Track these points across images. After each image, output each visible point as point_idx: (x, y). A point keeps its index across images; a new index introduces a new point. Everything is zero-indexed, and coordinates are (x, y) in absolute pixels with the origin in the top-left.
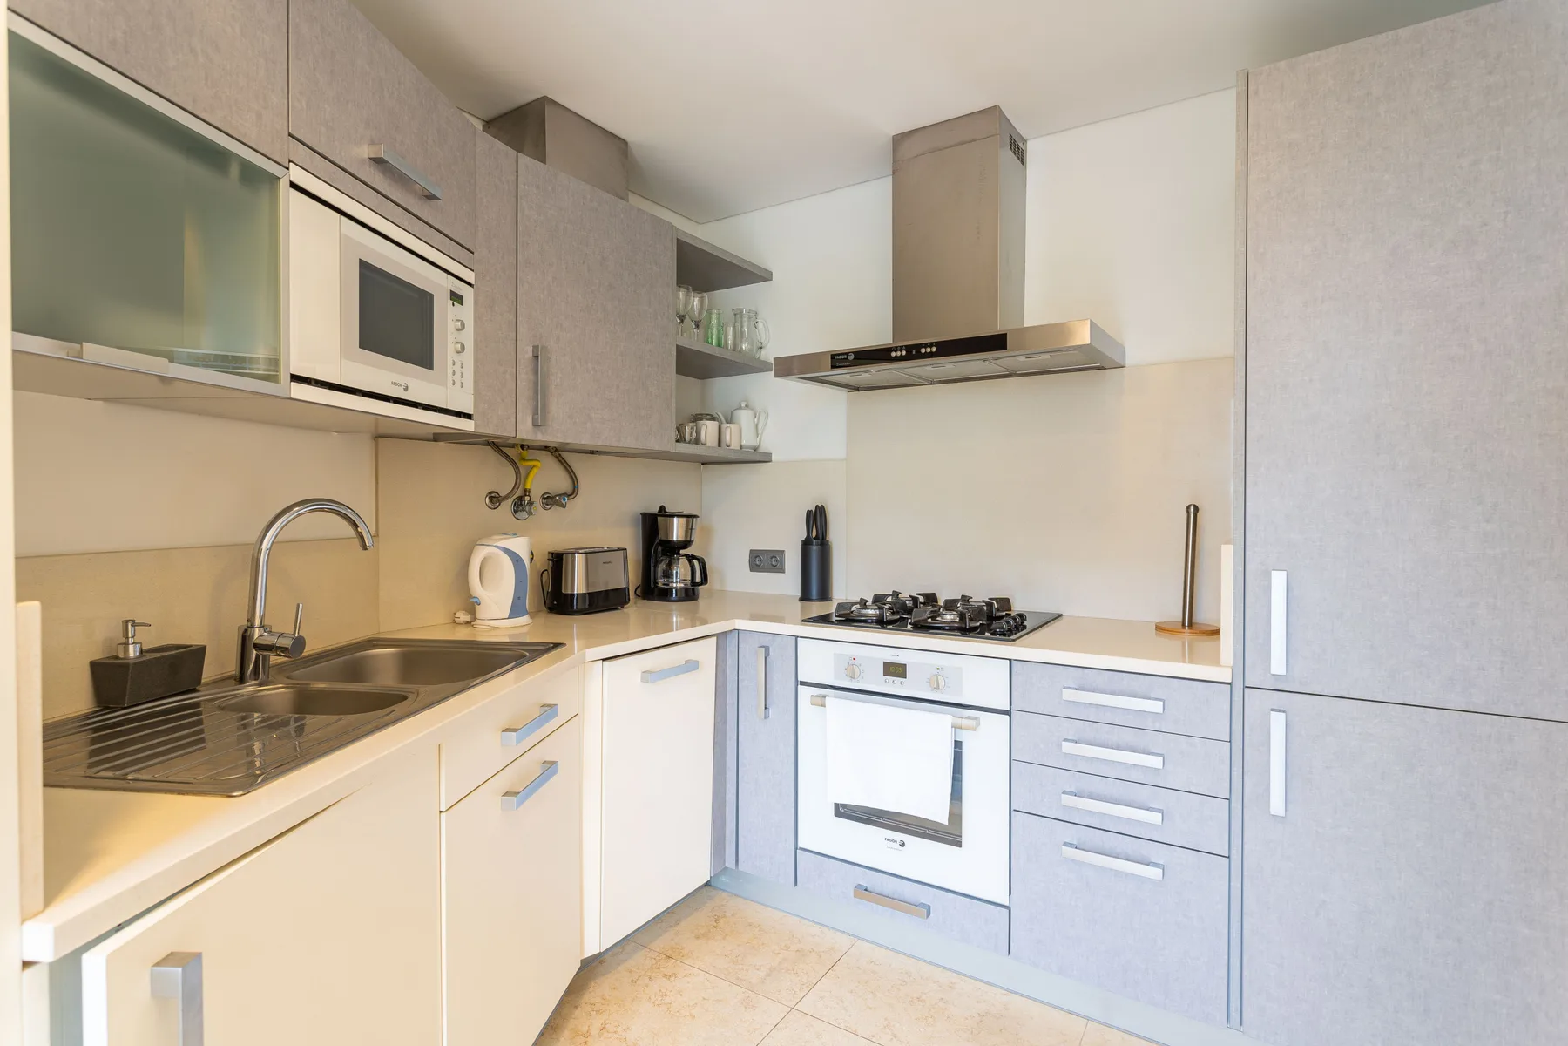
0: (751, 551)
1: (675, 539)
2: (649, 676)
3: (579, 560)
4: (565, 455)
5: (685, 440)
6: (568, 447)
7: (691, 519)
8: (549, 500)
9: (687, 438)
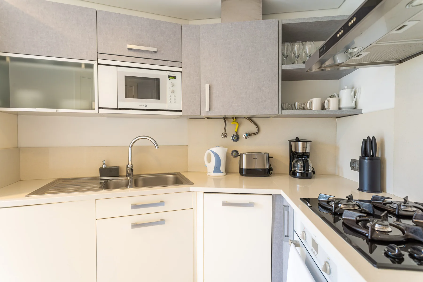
0: (352, 159)
1: (299, 152)
2: (225, 204)
3: (244, 156)
4: (254, 120)
5: (295, 109)
6: (256, 117)
7: (305, 143)
8: (249, 135)
9: (297, 108)
